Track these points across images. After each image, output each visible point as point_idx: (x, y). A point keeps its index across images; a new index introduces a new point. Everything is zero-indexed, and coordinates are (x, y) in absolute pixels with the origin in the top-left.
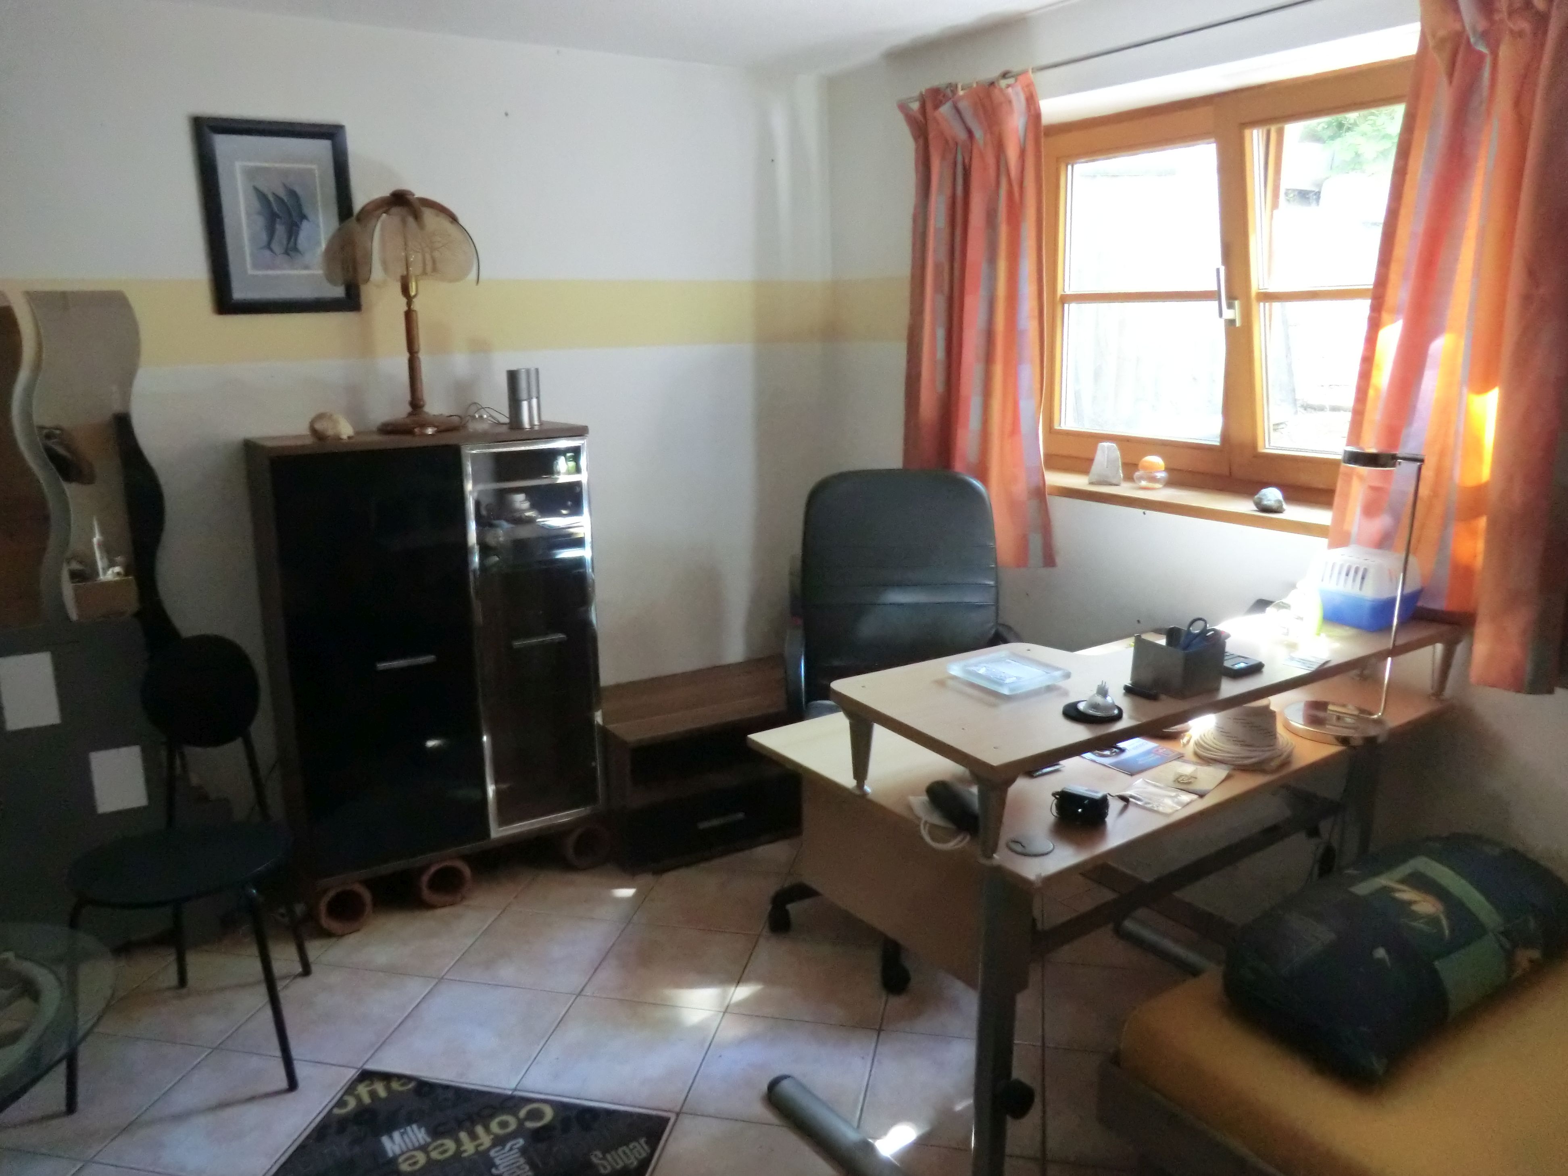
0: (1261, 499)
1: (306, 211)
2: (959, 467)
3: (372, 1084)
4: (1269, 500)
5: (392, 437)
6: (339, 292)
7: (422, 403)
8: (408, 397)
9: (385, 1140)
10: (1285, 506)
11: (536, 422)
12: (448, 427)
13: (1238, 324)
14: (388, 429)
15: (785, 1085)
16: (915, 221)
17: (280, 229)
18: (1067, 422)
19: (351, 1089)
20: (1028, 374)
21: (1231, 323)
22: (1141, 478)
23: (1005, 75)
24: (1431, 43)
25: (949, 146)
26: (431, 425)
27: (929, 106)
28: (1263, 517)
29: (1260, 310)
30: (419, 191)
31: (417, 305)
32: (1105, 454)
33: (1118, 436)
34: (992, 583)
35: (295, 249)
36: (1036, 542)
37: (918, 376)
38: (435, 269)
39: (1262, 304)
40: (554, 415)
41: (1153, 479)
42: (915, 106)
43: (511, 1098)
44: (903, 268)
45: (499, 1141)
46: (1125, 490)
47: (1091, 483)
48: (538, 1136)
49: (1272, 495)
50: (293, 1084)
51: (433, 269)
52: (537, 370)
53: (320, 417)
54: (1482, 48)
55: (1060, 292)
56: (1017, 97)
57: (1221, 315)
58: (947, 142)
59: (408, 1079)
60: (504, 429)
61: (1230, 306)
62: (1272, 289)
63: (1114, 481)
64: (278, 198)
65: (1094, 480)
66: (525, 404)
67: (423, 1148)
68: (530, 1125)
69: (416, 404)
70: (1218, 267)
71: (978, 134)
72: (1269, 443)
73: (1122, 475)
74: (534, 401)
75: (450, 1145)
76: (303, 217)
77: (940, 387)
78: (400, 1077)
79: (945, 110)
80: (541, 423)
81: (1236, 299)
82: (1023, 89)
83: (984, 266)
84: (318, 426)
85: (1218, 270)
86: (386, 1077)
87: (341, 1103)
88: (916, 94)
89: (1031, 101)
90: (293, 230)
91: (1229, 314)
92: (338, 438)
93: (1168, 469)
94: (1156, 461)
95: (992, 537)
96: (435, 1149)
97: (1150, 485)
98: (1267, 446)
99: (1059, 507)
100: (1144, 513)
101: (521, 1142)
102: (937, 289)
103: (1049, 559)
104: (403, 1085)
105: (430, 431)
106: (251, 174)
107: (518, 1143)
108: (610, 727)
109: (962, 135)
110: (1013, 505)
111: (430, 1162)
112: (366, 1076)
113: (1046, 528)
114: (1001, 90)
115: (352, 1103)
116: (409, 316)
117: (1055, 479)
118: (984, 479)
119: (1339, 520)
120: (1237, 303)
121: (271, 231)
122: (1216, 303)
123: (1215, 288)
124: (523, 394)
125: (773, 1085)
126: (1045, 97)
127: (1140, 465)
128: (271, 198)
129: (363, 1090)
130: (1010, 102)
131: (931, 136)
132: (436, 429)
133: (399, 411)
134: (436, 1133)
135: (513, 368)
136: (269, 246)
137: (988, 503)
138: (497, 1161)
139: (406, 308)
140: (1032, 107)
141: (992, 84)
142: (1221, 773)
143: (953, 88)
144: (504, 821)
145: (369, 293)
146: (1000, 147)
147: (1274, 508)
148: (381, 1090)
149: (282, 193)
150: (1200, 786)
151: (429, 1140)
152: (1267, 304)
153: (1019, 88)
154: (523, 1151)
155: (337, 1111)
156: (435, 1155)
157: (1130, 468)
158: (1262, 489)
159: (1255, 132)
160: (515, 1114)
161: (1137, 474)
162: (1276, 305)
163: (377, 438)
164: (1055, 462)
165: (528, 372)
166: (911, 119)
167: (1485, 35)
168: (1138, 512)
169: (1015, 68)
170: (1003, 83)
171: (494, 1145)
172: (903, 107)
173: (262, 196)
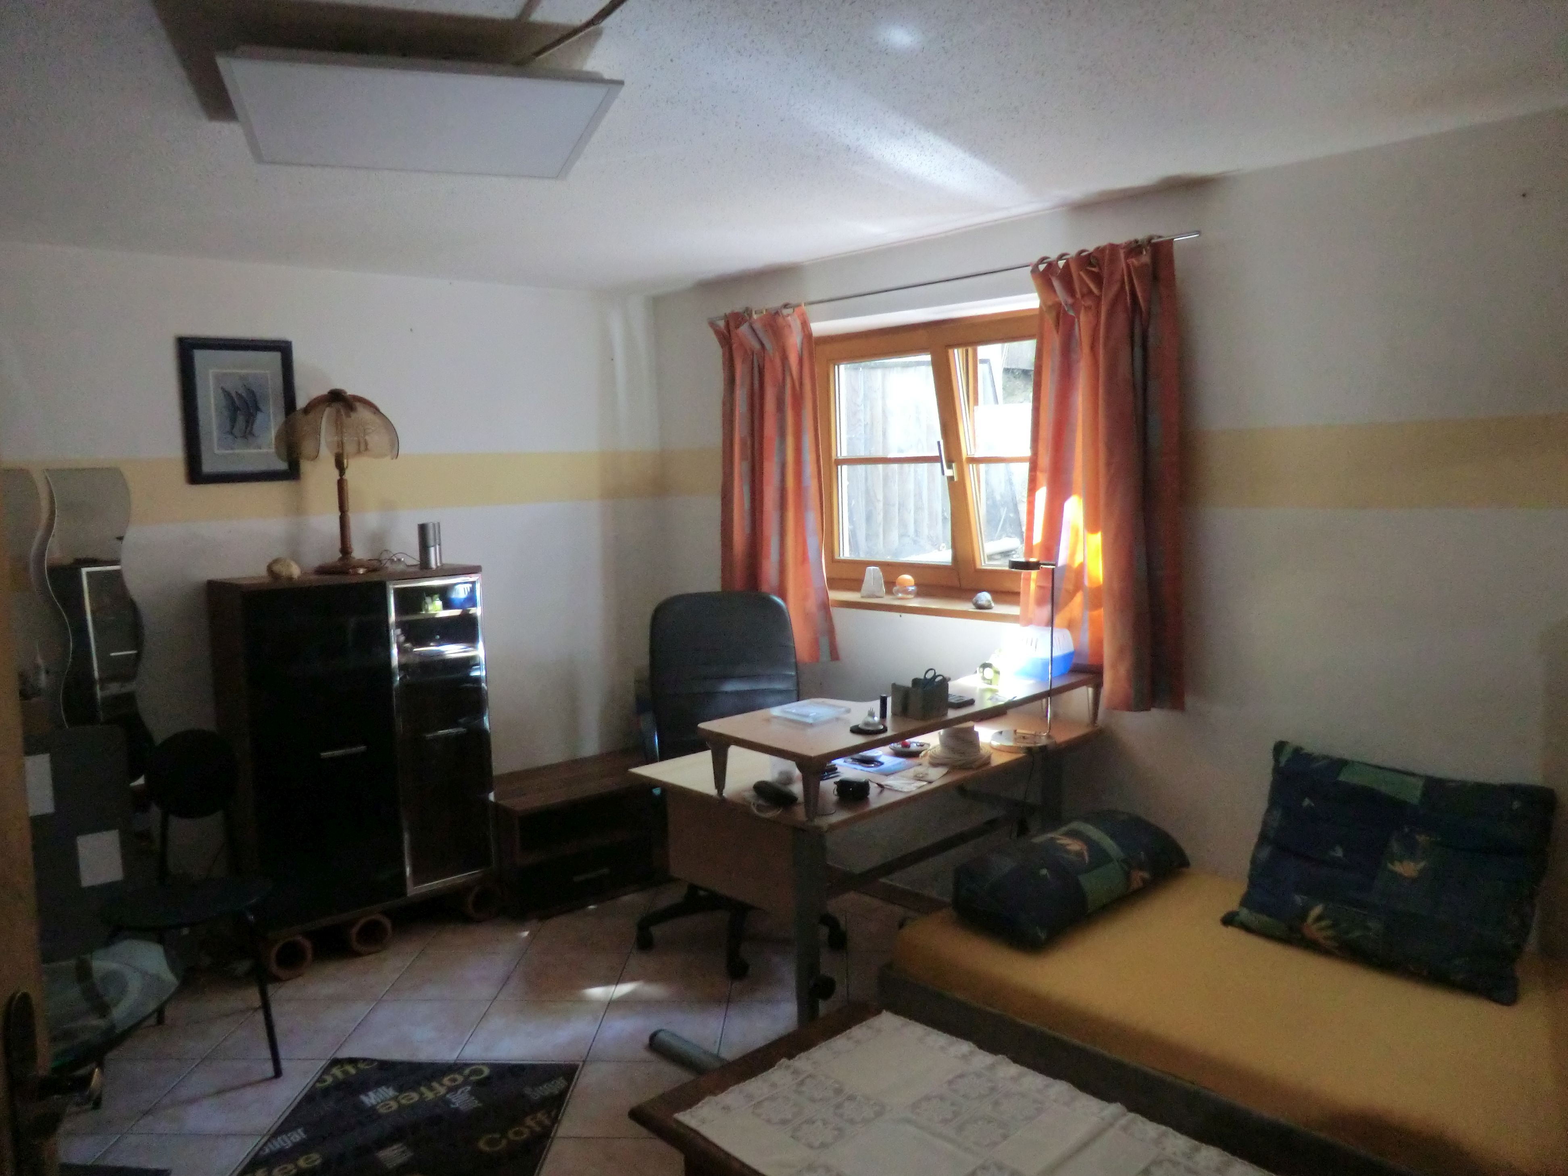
0: (977, 601)
1: (261, 406)
2: (765, 588)
3: (342, 1066)
4: (982, 601)
5: (328, 577)
6: (282, 466)
7: (350, 550)
8: (338, 545)
9: (363, 1098)
10: (993, 605)
11: (439, 564)
12: (374, 567)
13: (956, 479)
14: (322, 570)
15: (661, 1035)
16: (724, 404)
17: (241, 419)
18: (845, 553)
19: (326, 1070)
20: (812, 518)
21: (951, 479)
22: (898, 592)
23: (786, 306)
24: (1044, 309)
25: (749, 355)
26: (362, 566)
27: (732, 324)
28: (979, 612)
29: (971, 469)
30: (351, 390)
31: (348, 475)
32: (873, 575)
33: (880, 562)
34: (793, 673)
35: (252, 434)
36: (824, 642)
37: (731, 520)
38: (366, 449)
39: (971, 465)
40: (451, 559)
41: (906, 592)
42: (722, 324)
43: (455, 1064)
44: (716, 438)
45: (452, 1090)
46: (887, 600)
47: (862, 597)
48: (481, 1083)
49: (985, 597)
50: (278, 1073)
51: (363, 448)
52: (439, 523)
53: (276, 561)
54: (1071, 313)
55: (834, 457)
56: (795, 324)
57: (943, 473)
58: (746, 352)
59: (372, 1061)
60: (416, 569)
61: (950, 467)
62: (977, 455)
63: (877, 594)
64: (239, 396)
65: (865, 595)
66: (432, 550)
67: (395, 1098)
68: (474, 1078)
69: (345, 549)
70: (939, 440)
71: (768, 346)
72: (985, 562)
73: (884, 590)
74: (438, 547)
75: (415, 1096)
76: (258, 409)
77: (748, 530)
78: (364, 1060)
79: (744, 329)
80: (442, 565)
81: (953, 462)
82: (798, 317)
83: (776, 443)
84: (277, 568)
85: (939, 443)
86: (353, 1061)
87: (320, 1080)
88: (722, 314)
89: (805, 325)
90: (250, 420)
91: (949, 473)
92: (290, 578)
93: (916, 585)
94: (907, 578)
95: (790, 638)
96: (403, 1098)
97: (905, 596)
98: (983, 564)
99: (838, 614)
100: (900, 616)
101: (469, 1088)
102: (742, 459)
103: (834, 654)
104: (368, 1065)
105: (361, 571)
106: (217, 377)
107: (467, 1089)
108: (501, 802)
109: (757, 346)
110: (807, 616)
111: (401, 1107)
112: (336, 1062)
113: (831, 632)
114: (784, 317)
115: (329, 1080)
116: (341, 485)
117: (836, 595)
118: (784, 597)
119: (1025, 611)
120: (954, 465)
121: (233, 420)
122: (939, 464)
123: (938, 454)
124: (431, 542)
125: (653, 1037)
126: (813, 322)
127: (897, 583)
128: (234, 395)
129: (337, 1071)
130: (790, 326)
131: (734, 346)
132: (366, 569)
133: (333, 555)
134: (401, 1089)
135: (421, 523)
136: (231, 433)
137: (787, 615)
138: (454, 1100)
139: (338, 478)
140: (806, 329)
141: (777, 313)
142: (942, 771)
143: (748, 311)
144: (416, 883)
145: (306, 466)
146: (785, 358)
147: (986, 605)
148: (352, 1070)
149: (242, 391)
150: (930, 778)
151: (397, 1094)
152: (974, 465)
153: (796, 316)
154: (471, 1093)
155: (318, 1085)
156: (404, 1102)
157: (890, 585)
158: (977, 594)
159: (956, 351)
160: (461, 1073)
161: (895, 589)
162: (982, 467)
163: (314, 577)
164: (835, 583)
165: (434, 525)
166: (718, 333)
167: (1073, 306)
168: (896, 615)
169: (793, 301)
170: (785, 312)
171: (447, 1093)
172: (712, 324)
173: (227, 394)
